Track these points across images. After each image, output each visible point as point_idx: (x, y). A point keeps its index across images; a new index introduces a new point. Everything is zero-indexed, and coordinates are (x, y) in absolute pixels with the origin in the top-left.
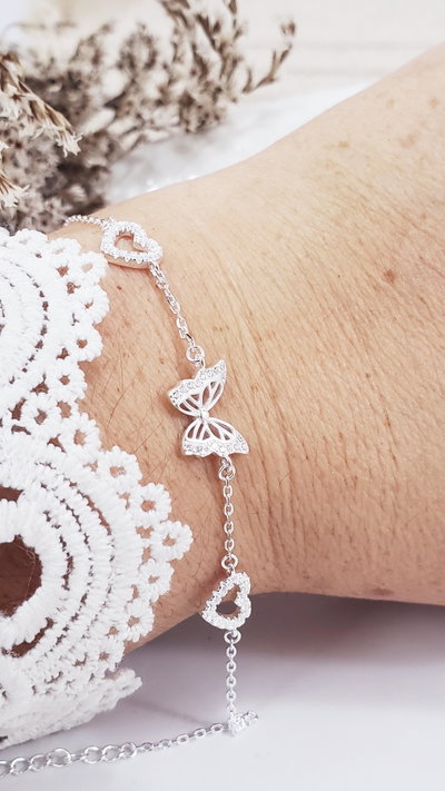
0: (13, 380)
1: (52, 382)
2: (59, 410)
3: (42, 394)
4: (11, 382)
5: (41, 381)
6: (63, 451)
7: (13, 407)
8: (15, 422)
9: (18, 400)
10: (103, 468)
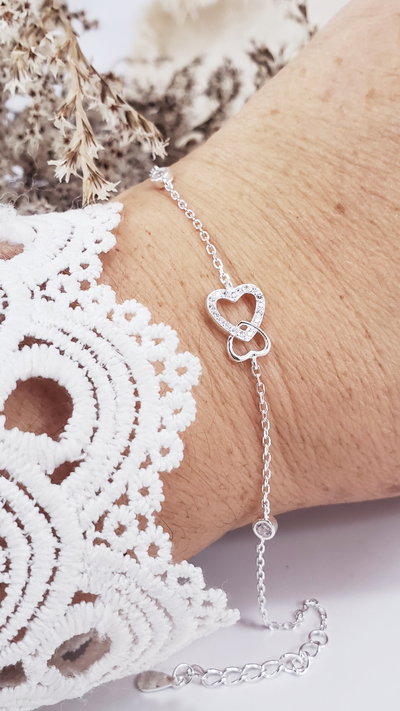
0: (100, 492)
1: (134, 494)
2: (137, 522)
3: (123, 506)
4: (97, 494)
5: (123, 493)
6: (138, 562)
7: (96, 520)
8: (98, 534)
9: (102, 513)
10: (172, 579)
